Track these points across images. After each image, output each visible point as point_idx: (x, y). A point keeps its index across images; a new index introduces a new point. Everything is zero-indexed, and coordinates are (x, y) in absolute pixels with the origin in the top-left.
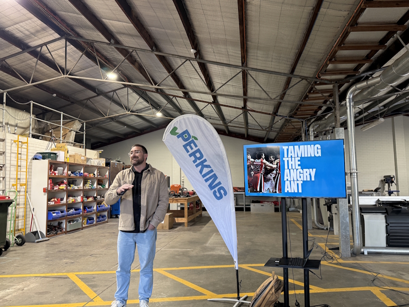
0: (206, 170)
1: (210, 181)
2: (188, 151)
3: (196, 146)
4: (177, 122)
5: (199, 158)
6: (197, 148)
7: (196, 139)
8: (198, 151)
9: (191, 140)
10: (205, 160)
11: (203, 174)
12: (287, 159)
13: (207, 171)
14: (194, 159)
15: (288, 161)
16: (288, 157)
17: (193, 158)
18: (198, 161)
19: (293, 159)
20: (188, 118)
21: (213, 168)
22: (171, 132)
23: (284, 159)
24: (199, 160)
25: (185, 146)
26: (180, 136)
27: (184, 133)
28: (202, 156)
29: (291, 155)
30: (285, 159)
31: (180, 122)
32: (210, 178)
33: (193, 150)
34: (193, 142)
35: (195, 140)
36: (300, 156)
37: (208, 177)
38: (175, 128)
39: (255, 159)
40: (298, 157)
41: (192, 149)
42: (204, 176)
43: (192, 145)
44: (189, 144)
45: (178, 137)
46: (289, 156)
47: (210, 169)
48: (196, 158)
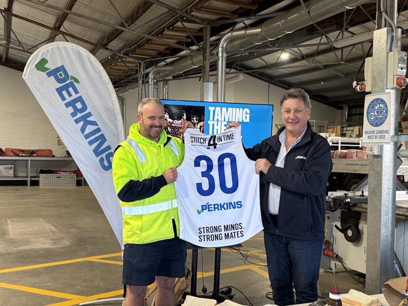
0: (90, 129)
1: (96, 144)
2: (63, 99)
3: (76, 92)
4: (48, 51)
5: (81, 111)
6: (78, 95)
7: (78, 82)
8: (80, 99)
9: (69, 81)
10: (90, 114)
11: (85, 133)
12: (213, 122)
13: (92, 130)
14: (73, 111)
15: (213, 125)
16: (213, 120)
17: (71, 110)
18: (79, 115)
19: (219, 123)
20: (65, 48)
21: (100, 126)
22: (36, 66)
23: (209, 122)
24: (80, 113)
25: (59, 91)
26: (53, 73)
27: (58, 70)
28: (85, 107)
29: (218, 118)
30: (211, 123)
31: (52, 52)
32: (96, 140)
33: (72, 98)
34: (71, 84)
35: (75, 84)
36: (227, 120)
37: (93, 137)
38: (43, 62)
39: (173, 120)
40: (225, 121)
41: (70, 95)
42: (87, 137)
43: (71, 89)
44: (66, 88)
45: (49, 75)
46: (215, 119)
47: (96, 127)
48: (76, 111)
